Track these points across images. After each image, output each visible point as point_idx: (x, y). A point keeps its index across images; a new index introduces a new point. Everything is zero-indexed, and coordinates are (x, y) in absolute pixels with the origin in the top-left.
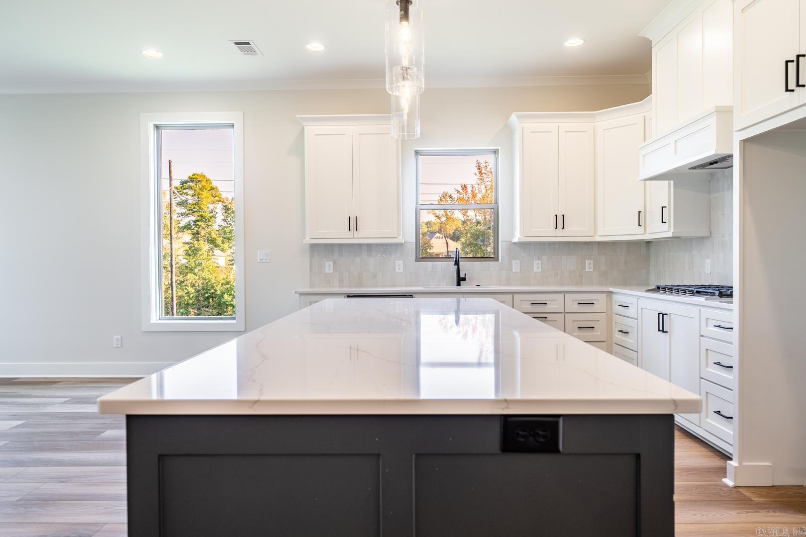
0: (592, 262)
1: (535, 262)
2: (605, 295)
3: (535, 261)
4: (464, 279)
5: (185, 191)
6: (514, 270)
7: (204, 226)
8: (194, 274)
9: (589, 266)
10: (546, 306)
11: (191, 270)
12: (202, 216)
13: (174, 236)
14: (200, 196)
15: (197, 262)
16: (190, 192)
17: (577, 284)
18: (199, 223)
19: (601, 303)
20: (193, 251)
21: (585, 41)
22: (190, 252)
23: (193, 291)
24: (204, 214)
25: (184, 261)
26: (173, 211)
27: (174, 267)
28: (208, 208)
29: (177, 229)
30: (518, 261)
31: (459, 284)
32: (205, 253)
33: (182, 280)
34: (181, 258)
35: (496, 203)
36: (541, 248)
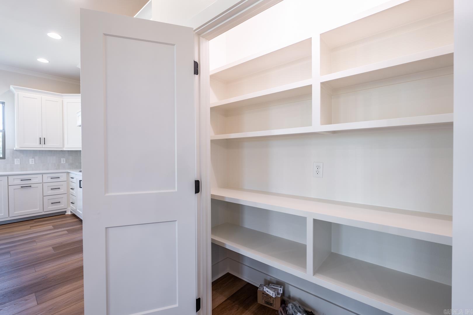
0: (65, 159)
1: (30, 160)
2: (66, 174)
6: (16, 164)
9: (63, 161)
10: (31, 181)
17: (56, 169)
19: (63, 177)
21: (49, 62)
30: (19, 159)
35: (4, 129)
36: (34, 153)
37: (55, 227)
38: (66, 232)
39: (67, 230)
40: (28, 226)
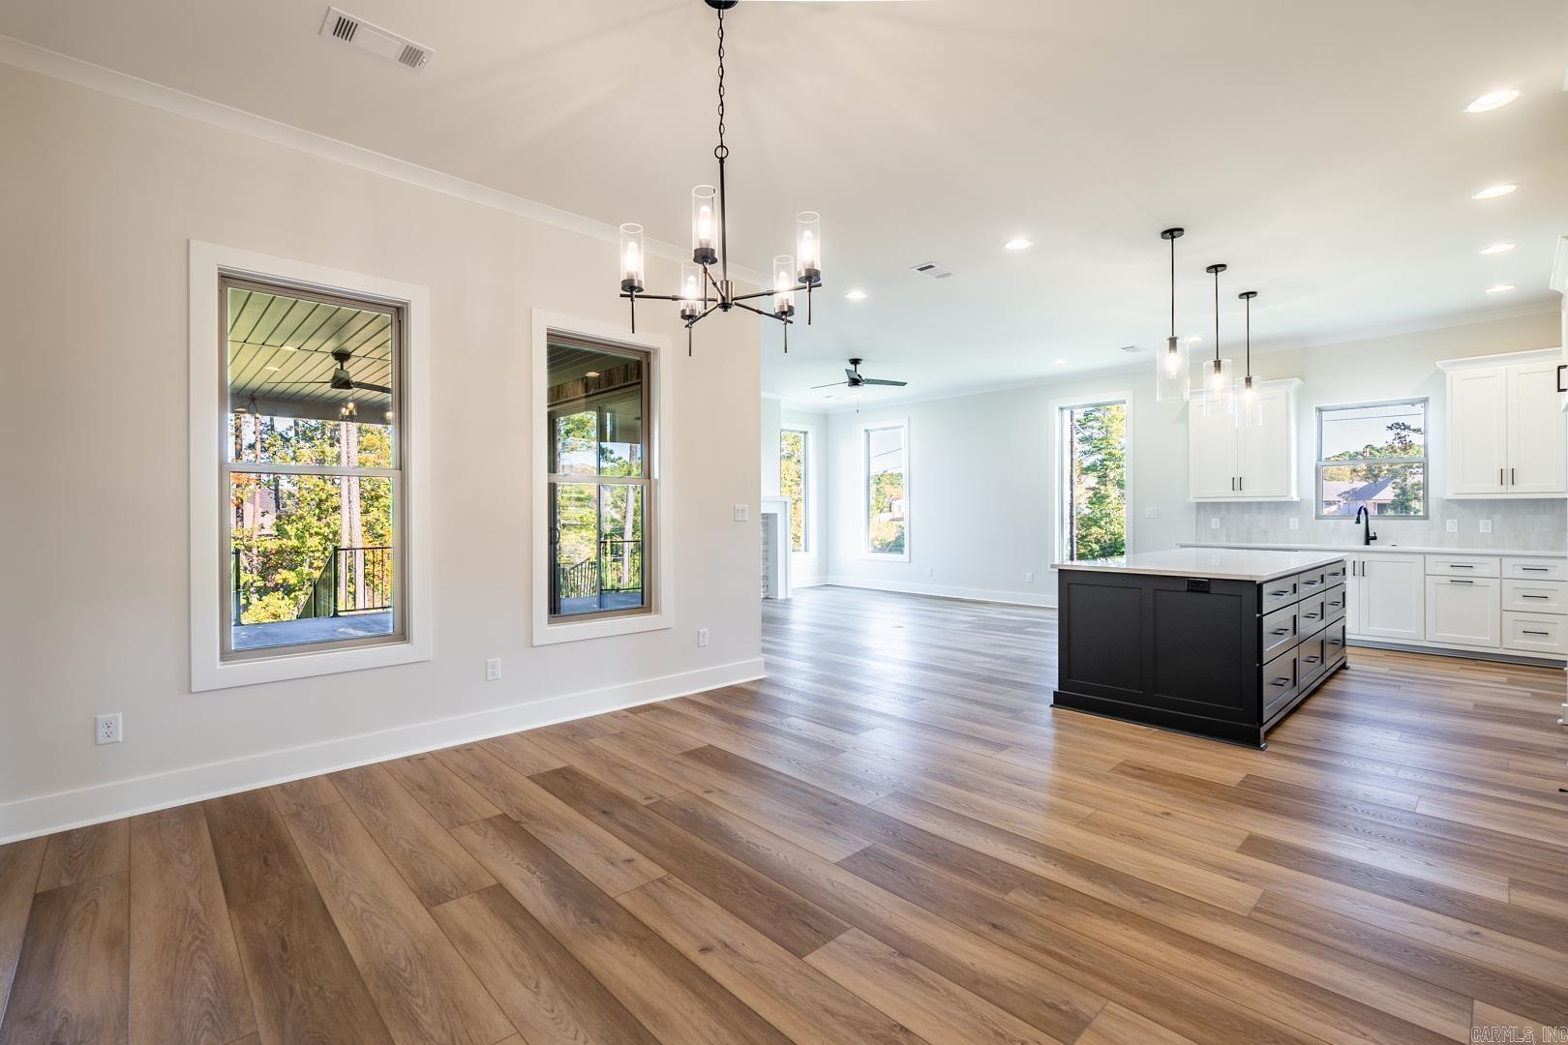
1: (1482, 523)
3: (1481, 521)
4: (1375, 538)
5: (1089, 424)
6: (1448, 530)
7: (1113, 466)
8: (1100, 527)
10: (1474, 570)
11: (1096, 522)
12: (1110, 454)
13: (1075, 479)
14: (1109, 428)
15: (1103, 512)
16: (1097, 425)
18: (1107, 463)
19: (1559, 570)
20: (1098, 499)
22: (1094, 499)
23: (1098, 548)
24: (1114, 452)
25: (1087, 511)
26: (1074, 448)
27: (1075, 518)
28: (1120, 443)
29: (1078, 471)
30: (1456, 521)
31: (1367, 543)
32: (1114, 501)
33: (1084, 534)
34: (1083, 506)
35: (1426, 455)
36: (1491, 506)
37: (1510, 682)
38: (1529, 695)
39: (1533, 693)
40: (1458, 666)
